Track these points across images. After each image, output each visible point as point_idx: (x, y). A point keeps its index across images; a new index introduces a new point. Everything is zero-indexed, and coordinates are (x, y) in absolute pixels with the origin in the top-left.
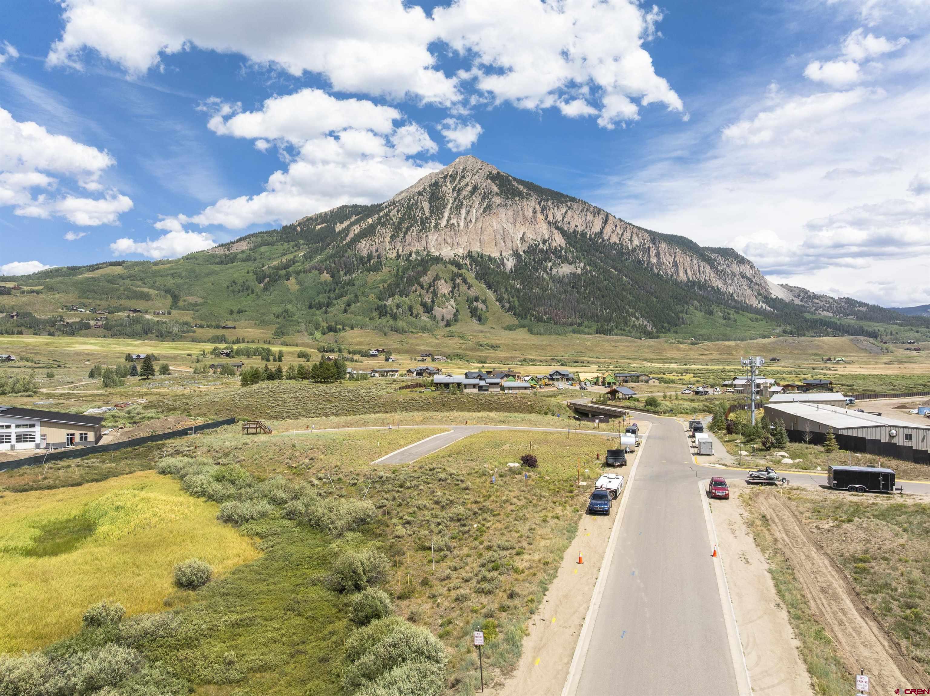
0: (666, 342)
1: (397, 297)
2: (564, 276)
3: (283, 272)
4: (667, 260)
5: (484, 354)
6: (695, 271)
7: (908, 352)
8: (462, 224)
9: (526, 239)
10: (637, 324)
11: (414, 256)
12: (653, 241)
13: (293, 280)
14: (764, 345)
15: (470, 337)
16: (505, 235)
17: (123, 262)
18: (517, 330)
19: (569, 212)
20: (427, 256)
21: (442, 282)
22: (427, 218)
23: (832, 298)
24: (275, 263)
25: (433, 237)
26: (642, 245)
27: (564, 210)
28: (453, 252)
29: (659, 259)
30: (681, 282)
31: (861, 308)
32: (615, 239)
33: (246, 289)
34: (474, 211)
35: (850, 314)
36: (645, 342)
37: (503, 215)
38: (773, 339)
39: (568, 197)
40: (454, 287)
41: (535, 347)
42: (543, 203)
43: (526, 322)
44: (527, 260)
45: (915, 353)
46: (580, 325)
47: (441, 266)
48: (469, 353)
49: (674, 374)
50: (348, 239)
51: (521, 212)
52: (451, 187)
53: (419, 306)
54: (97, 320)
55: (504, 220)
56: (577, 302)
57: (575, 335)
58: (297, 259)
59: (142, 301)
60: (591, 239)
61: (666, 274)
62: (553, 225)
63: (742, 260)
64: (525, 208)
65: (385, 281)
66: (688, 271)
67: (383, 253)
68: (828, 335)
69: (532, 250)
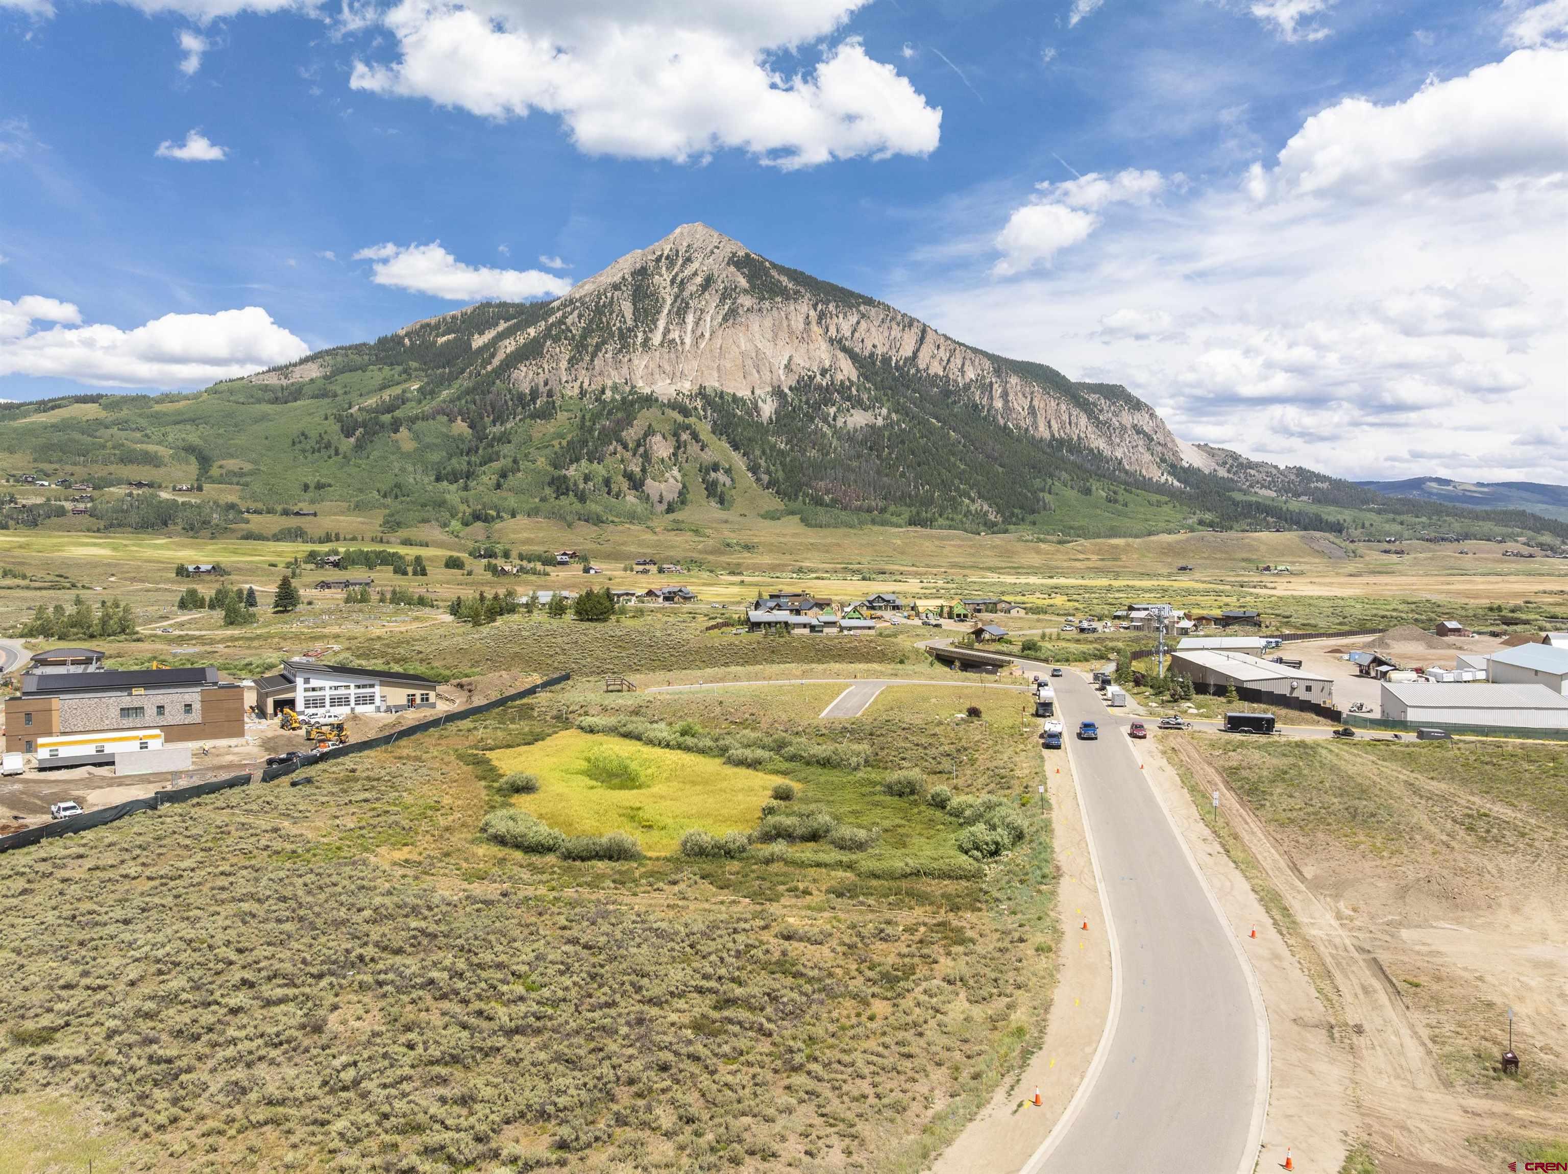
0: (1020, 539)
1: (584, 462)
2: (855, 430)
3: (386, 418)
4: (1020, 404)
5: (733, 559)
6: (1063, 423)
7: (1385, 557)
8: (688, 340)
9: (793, 367)
10: (973, 508)
11: (608, 393)
12: (997, 372)
13: (404, 432)
14: (1169, 544)
15: (708, 531)
16: (759, 360)
17: (100, 397)
18: (784, 519)
19: (863, 322)
20: (630, 393)
21: (658, 437)
22: (629, 330)
23: (1276, 467)
24: (371, 402)
25: (640, 362)
26: (980, 379)
27: (854, 319)
28: (674, 387)
29: (1006, 401)
30: (1041, 440)
31: (1320, 485)
32: (936, 369)
33: (324, 446)
34: (708, 319)
35: (1302, 494)
36: (986, 539)
37: (755, 327)
38: (1182, 536)
39: (860, 296)
40: (679, 447)
41: (813, 547)
42: (820, 307)
43: (797, 505)
44: (796, 402)
45: (1394, 558)
46: (883, 510)
47: (654, 411)
48: (711, 558)
49: (1038, 595)
50: (496, 362)
51: (785, 323)
52: (668, 277)
53: (621, 478)
54: (74, 500)
55: (757, 336)
56: (878, 472)
57: (876, 528)
58: (409, 395)
59: (147, 467)
60: (897, 367)
61: (1018, 427)
62: (838, 343)
63: (1136, 405)
64: (792, 316)
65: (562, 436)
66: (1053, 423)
67: (557, 389)
68: (1268, 528)
69: (804, 386)
